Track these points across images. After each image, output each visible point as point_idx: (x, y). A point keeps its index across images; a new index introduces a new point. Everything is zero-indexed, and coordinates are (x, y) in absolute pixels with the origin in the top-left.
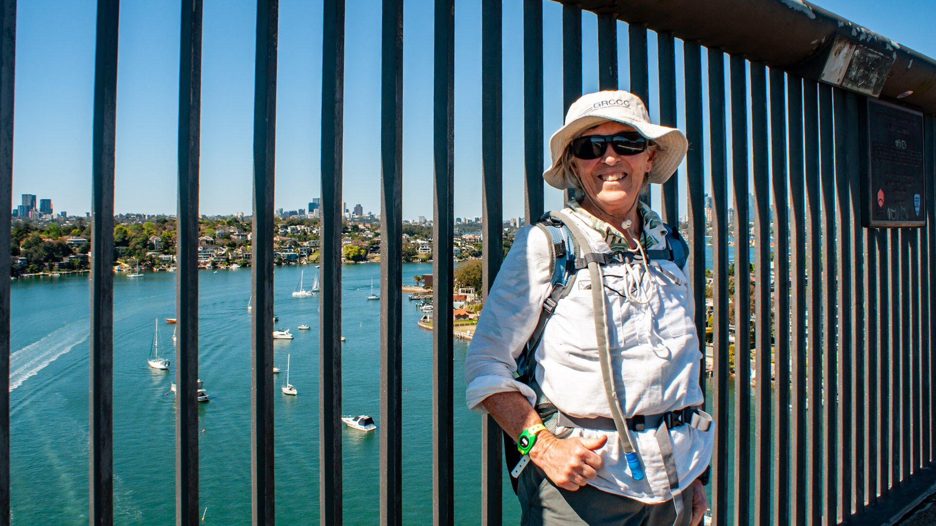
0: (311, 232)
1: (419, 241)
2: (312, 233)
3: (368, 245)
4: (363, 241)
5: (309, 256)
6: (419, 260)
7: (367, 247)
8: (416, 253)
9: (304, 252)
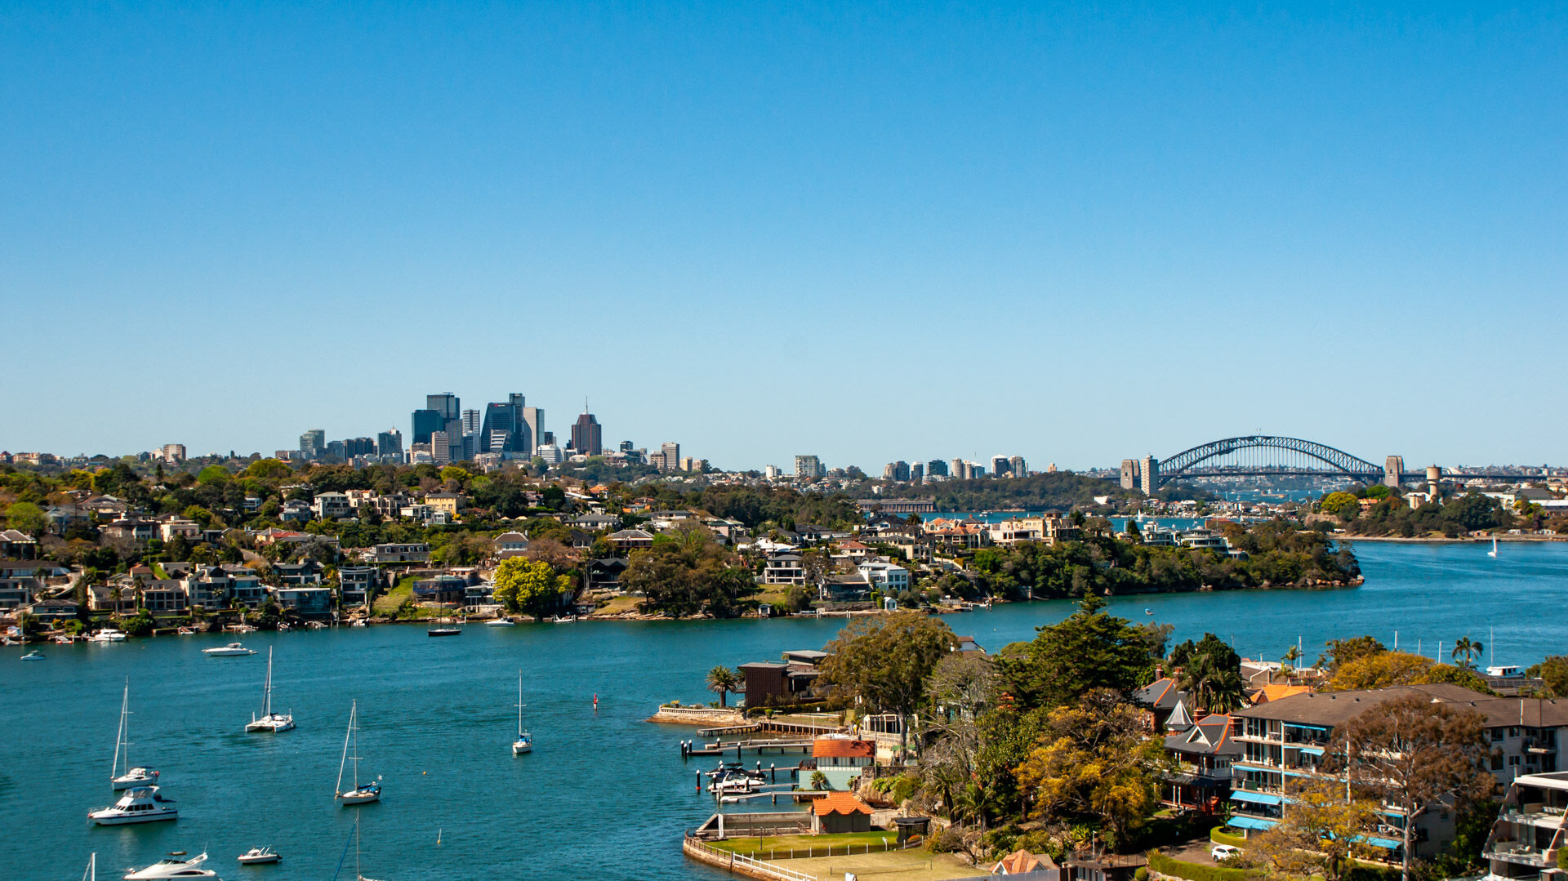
0: (396, 513)
1: (765, 544)
2: (400, 517)
3: (583, 559)
4: (569, 544)
5: (374, 598)
6: (764, 609)
7: (580, 565)
8: (753, 588)
9: (357, 586)
